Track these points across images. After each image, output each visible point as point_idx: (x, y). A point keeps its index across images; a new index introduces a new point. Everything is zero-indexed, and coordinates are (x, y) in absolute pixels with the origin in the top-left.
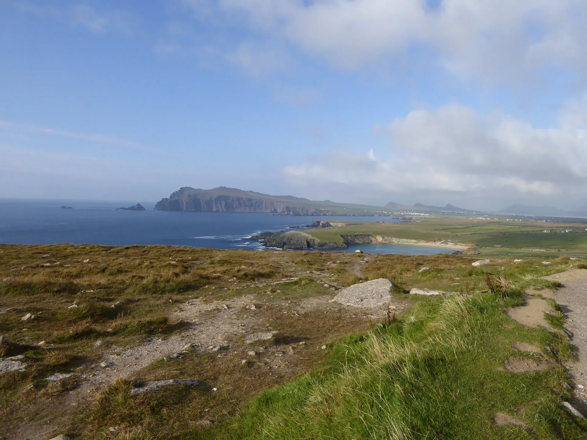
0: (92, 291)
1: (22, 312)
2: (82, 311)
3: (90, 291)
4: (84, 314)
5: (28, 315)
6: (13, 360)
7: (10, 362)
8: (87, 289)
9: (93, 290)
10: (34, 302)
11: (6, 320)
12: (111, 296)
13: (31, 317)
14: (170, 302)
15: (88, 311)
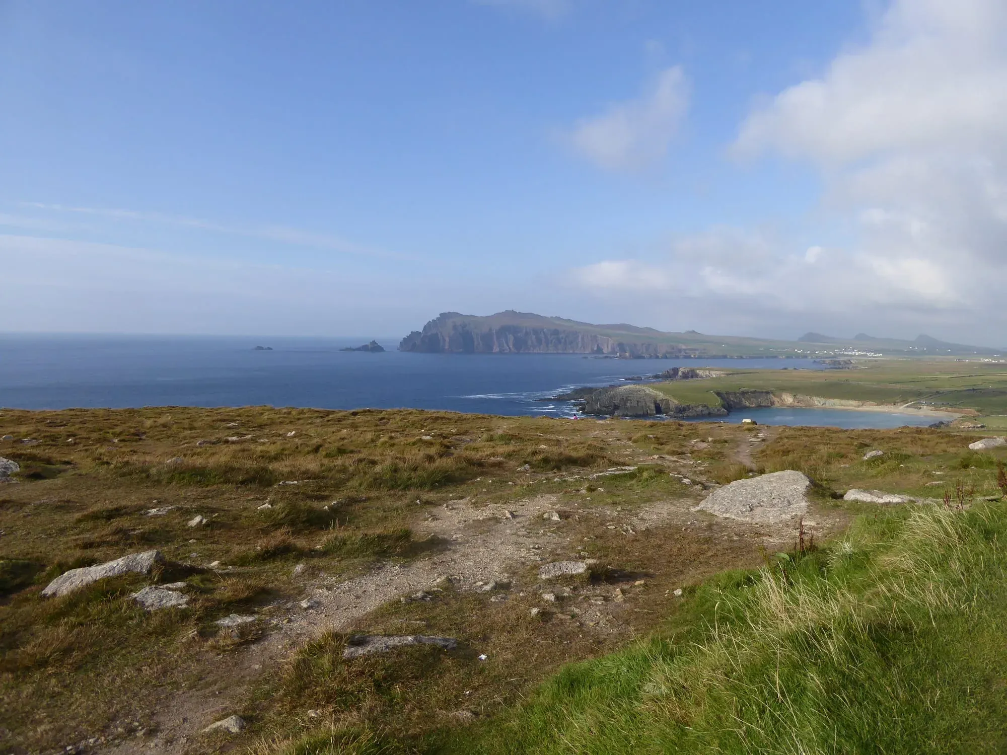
0: (296, 482)
1: (188, 513)
2: (278, 514)
3: (292, 483)
4: (281, 519)
5: (198, 519)
6: (169, 589)
7: (166, 592)
8: (288, 478)
9: (296, 480)
10: (208, 498)
11: (167, 526)
12: (325, 491)
13: (201, 521)
14: (417, 504)
15: (287, 515)
